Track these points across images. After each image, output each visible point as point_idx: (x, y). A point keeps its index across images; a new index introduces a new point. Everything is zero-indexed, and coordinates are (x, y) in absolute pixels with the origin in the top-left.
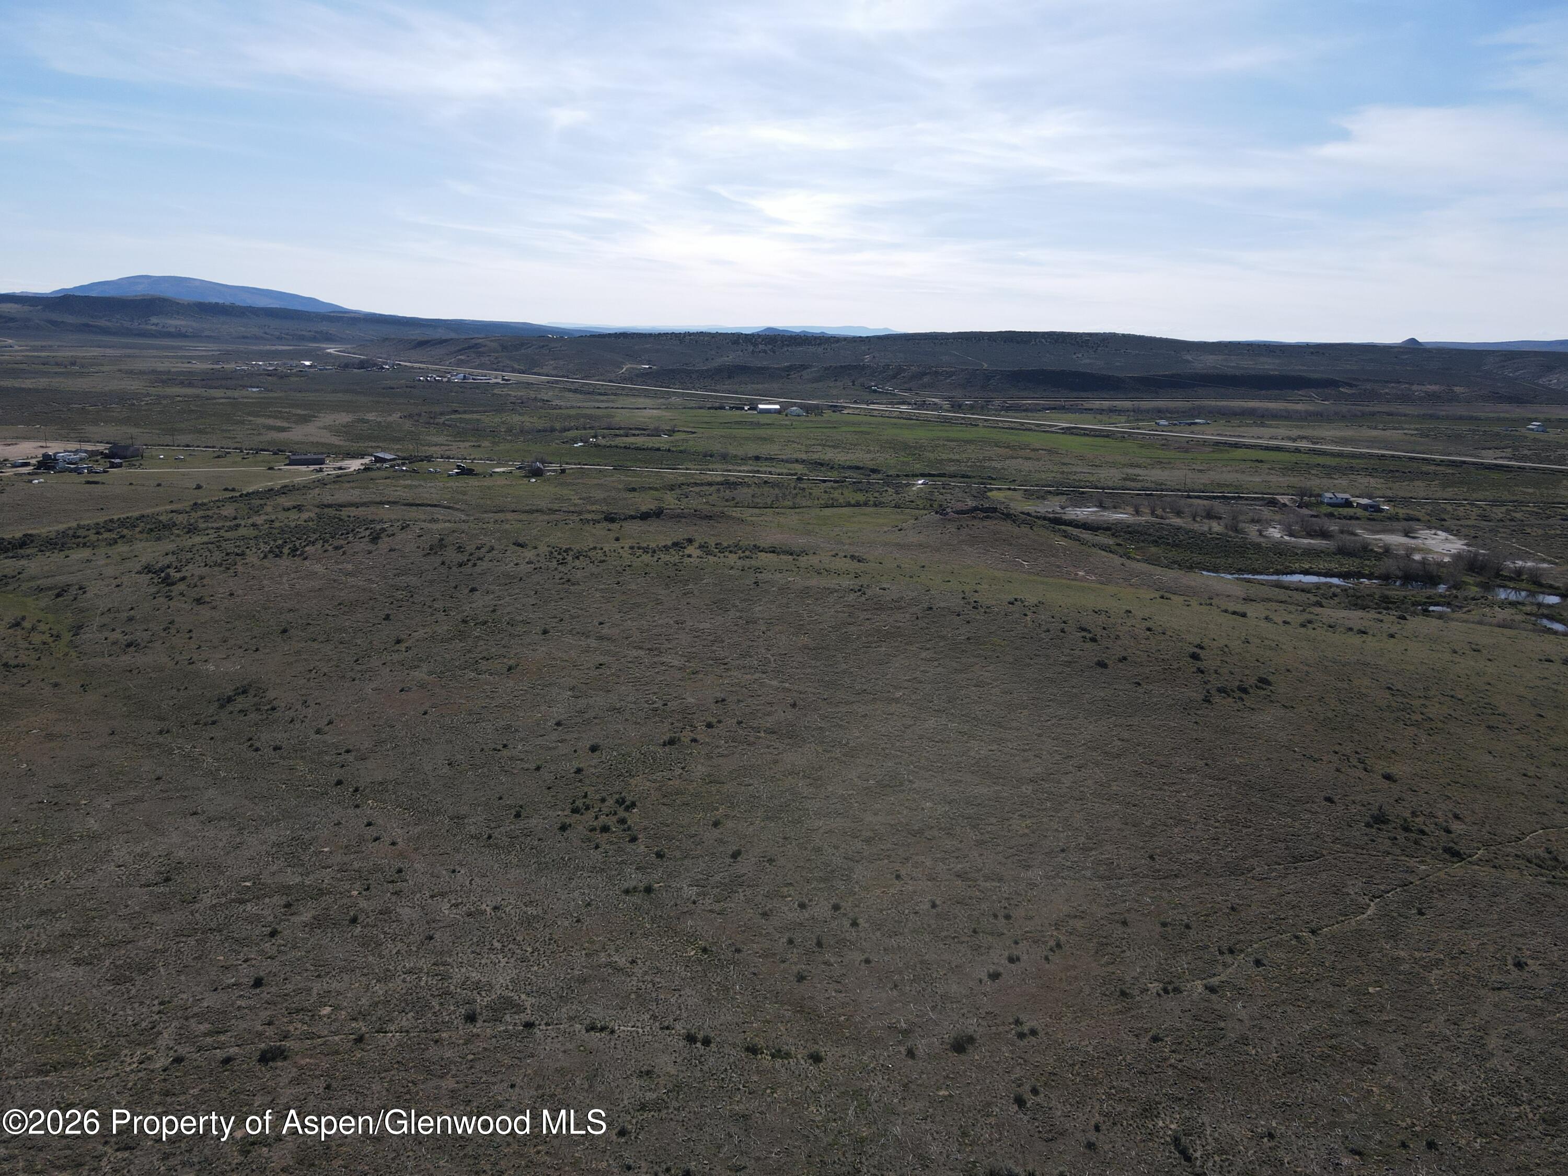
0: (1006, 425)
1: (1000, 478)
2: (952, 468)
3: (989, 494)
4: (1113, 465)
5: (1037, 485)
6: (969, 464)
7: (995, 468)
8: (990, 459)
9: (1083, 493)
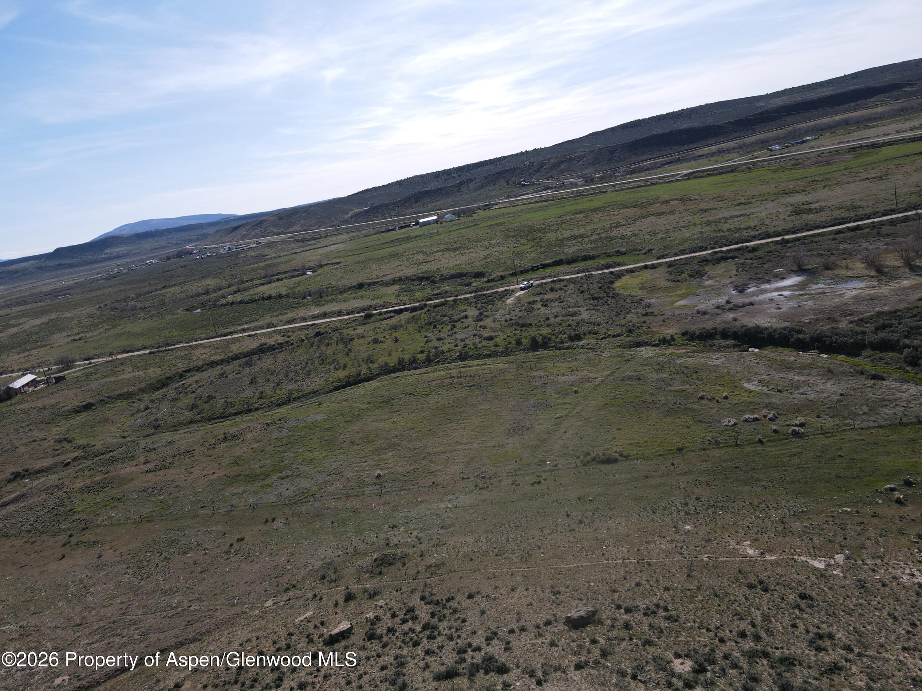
0: (633, 185)
1: (632, 251)
2: (571, 250)
3: (618, 284)
4: (763, 198)
5: (683, 252)
6: (594, 237)
7: (623, 237)
8: (618, 225)
9: (754, 249)
